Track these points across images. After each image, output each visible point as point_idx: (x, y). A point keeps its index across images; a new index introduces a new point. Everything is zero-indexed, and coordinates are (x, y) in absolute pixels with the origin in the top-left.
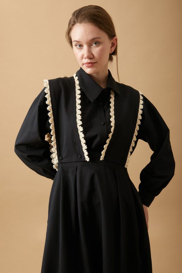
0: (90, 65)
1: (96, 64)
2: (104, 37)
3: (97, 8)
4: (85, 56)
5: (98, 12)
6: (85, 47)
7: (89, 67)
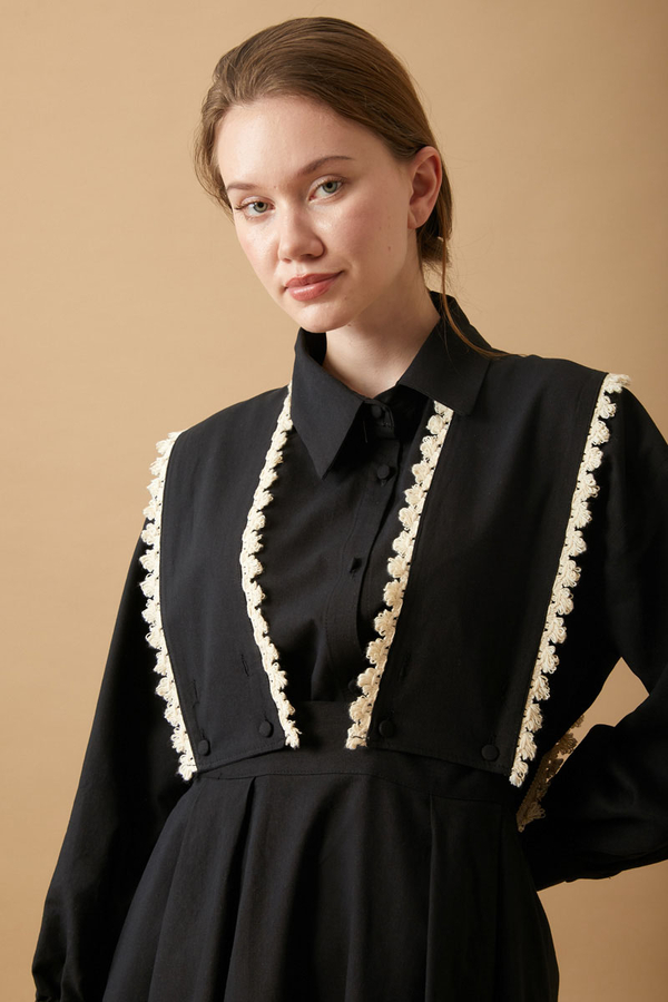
0: (311, 288)
1: (339, 280)
2: (370, 152)
3: (328, 26)
4: (285, 247)
5: (330, 42)
6: (283, 207)
7: (308, 300)
